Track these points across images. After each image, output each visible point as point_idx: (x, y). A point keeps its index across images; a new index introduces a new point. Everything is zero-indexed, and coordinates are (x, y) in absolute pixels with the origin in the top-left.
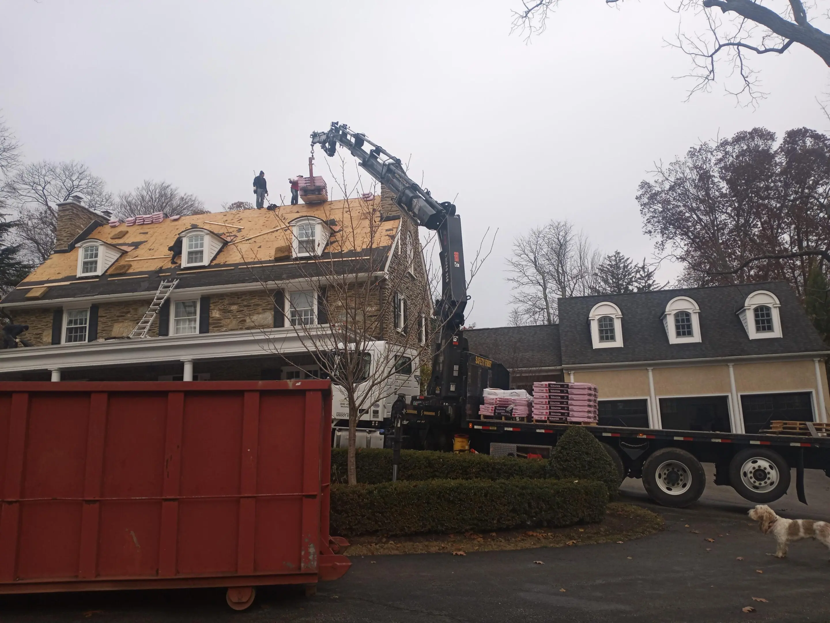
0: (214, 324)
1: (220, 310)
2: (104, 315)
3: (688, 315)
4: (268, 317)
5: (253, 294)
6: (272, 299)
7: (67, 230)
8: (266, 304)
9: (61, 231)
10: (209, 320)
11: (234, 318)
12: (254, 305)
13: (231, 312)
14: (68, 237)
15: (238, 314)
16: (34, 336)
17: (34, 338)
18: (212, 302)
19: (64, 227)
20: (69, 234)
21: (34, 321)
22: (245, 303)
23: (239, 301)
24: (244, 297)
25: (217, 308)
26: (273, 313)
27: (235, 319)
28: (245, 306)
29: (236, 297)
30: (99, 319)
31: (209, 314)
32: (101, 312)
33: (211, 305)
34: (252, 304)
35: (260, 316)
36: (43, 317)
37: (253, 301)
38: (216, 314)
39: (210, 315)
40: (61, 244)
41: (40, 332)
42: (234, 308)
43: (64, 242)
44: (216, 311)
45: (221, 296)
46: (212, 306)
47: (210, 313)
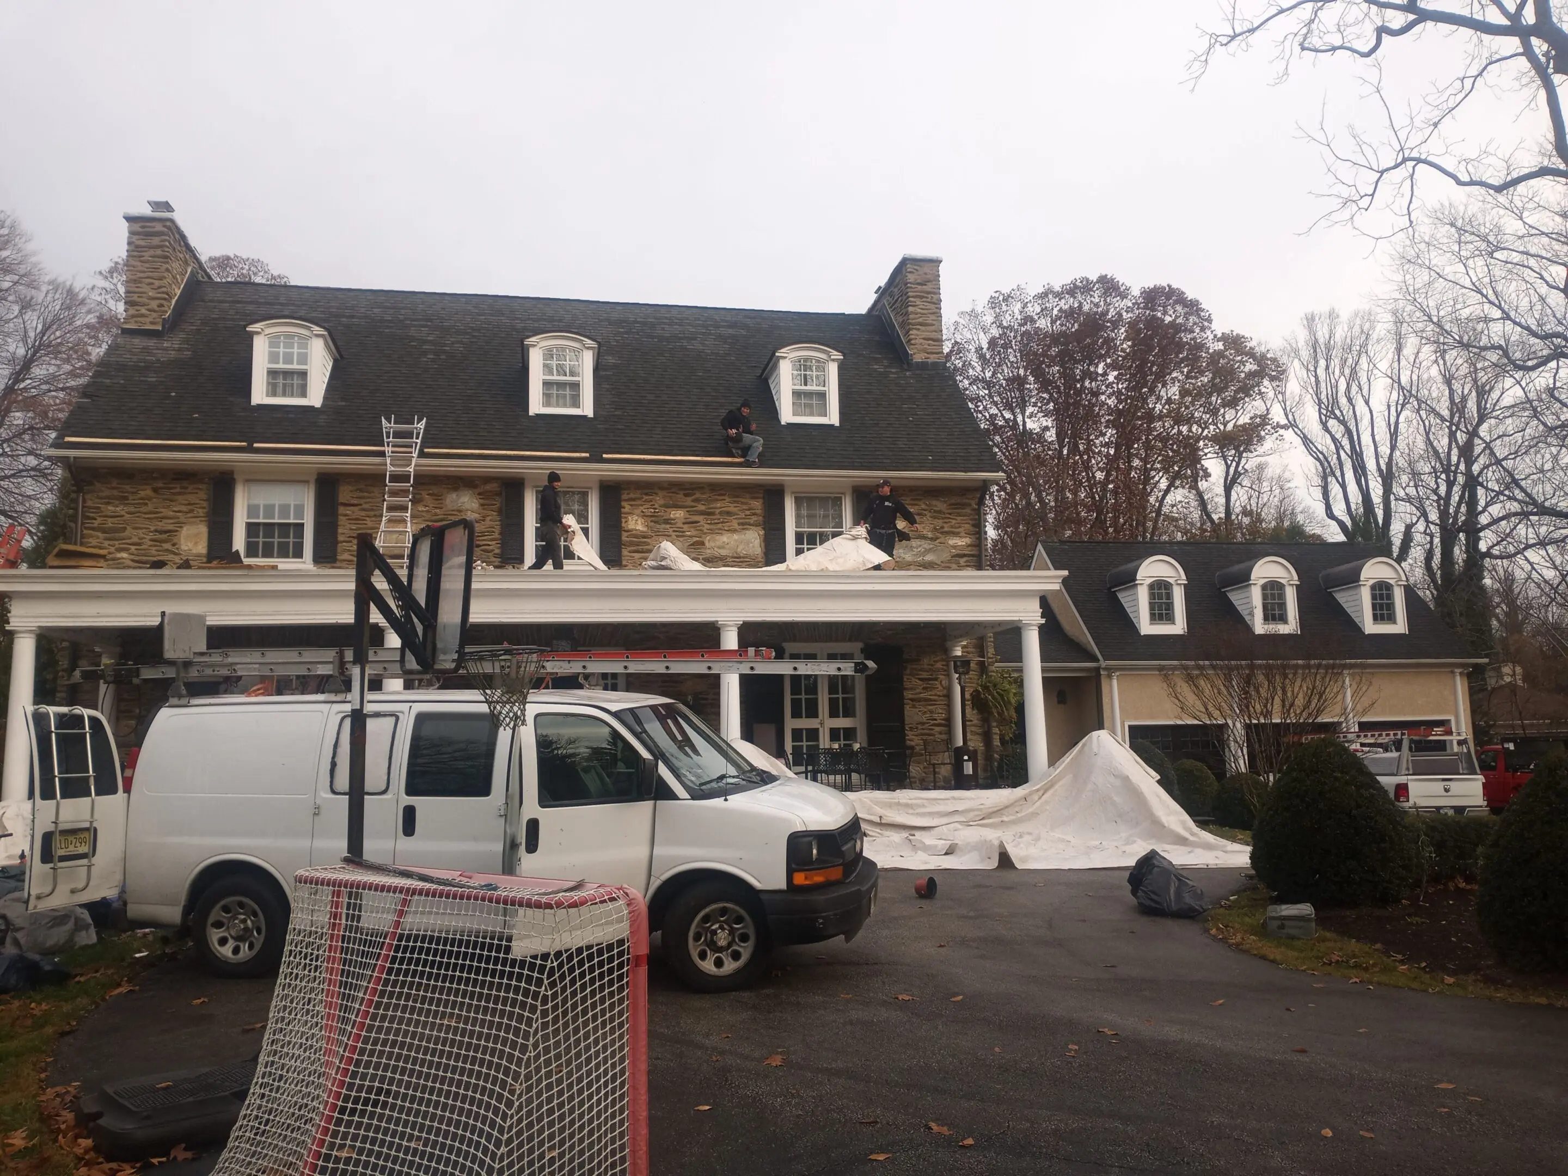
0: (632, 544)
1: (644, 516)
2: (355, 502)
3: (1281, 587)
4: (752, 541)
5: (718, 489)
6: (757, 505)
7: (157, 283)
8: (748, 513)
9: (140, 282)
10: (620, 536)
11: (677, 536)
12: (721, 513)
13: (671, 524)
14: (162, 302)
15: (686, 527)
16: (151, 536)
17: (152, 540)
18: (625, 496)
19: (146, 274)
20: (163, 293)
21: (150, 499)
22: (702, 508)
23: (689, 501)
24: (698, 495)
25: (638, 511)
26: (762, 533)
27: (681, 539)
28: (702, 513)
29: (682, 492)
30: (341, 510)
31: (621, 522)
32: (345, 493)
33: (623, 504)
34: (718, 511)
35: (736, 537)
36: (178, 490)
37: (719, 505)
38: (635, 523)
39: (623, 525)
40: (143, 316)
41: (170, 527)
42: (678, 514)
43: (148, 310)
44: (636, 518)
45: (647, 487)
46: (627, 507)
47: (623, 520)
